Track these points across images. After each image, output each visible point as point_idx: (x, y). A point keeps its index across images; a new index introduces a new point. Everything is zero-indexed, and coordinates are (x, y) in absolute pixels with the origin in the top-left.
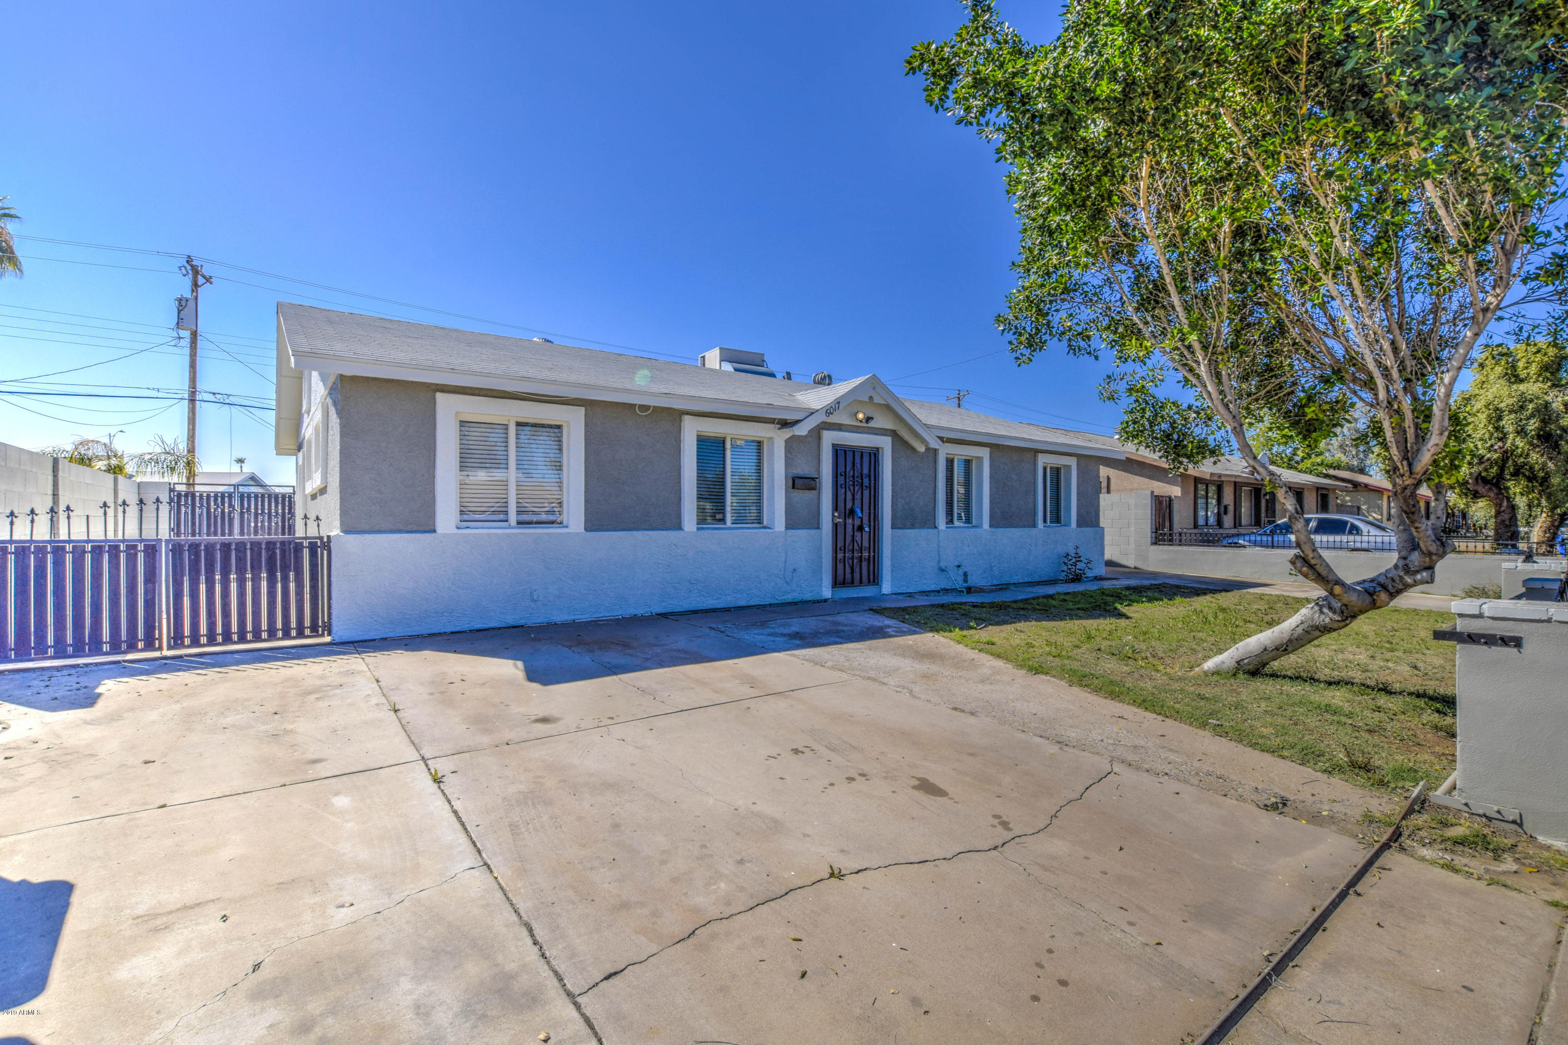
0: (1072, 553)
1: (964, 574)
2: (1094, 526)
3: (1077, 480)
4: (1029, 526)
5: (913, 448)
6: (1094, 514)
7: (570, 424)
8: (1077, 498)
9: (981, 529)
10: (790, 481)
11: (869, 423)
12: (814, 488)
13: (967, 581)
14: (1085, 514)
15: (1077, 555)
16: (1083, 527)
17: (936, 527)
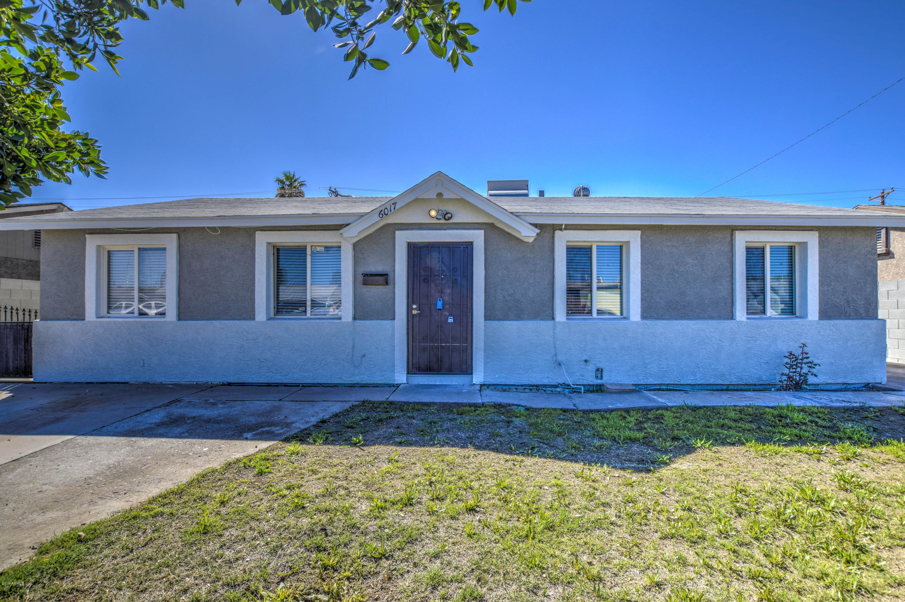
0: (797, 352)
1: (598, 370)
2: (862, 318)
3: (820, 261)
4: (720, 318)
5: (518, 239)
6: (862, 302)
7: (167, 246)
8: (822, 283)
9: (627, 321)
10: (360, 278)
11: (450, 218)
12: (387, 284)
13: (601, 378)
14: (842, 303)
15: (805, 356)
16: (836, 319)
17: (553, 319)
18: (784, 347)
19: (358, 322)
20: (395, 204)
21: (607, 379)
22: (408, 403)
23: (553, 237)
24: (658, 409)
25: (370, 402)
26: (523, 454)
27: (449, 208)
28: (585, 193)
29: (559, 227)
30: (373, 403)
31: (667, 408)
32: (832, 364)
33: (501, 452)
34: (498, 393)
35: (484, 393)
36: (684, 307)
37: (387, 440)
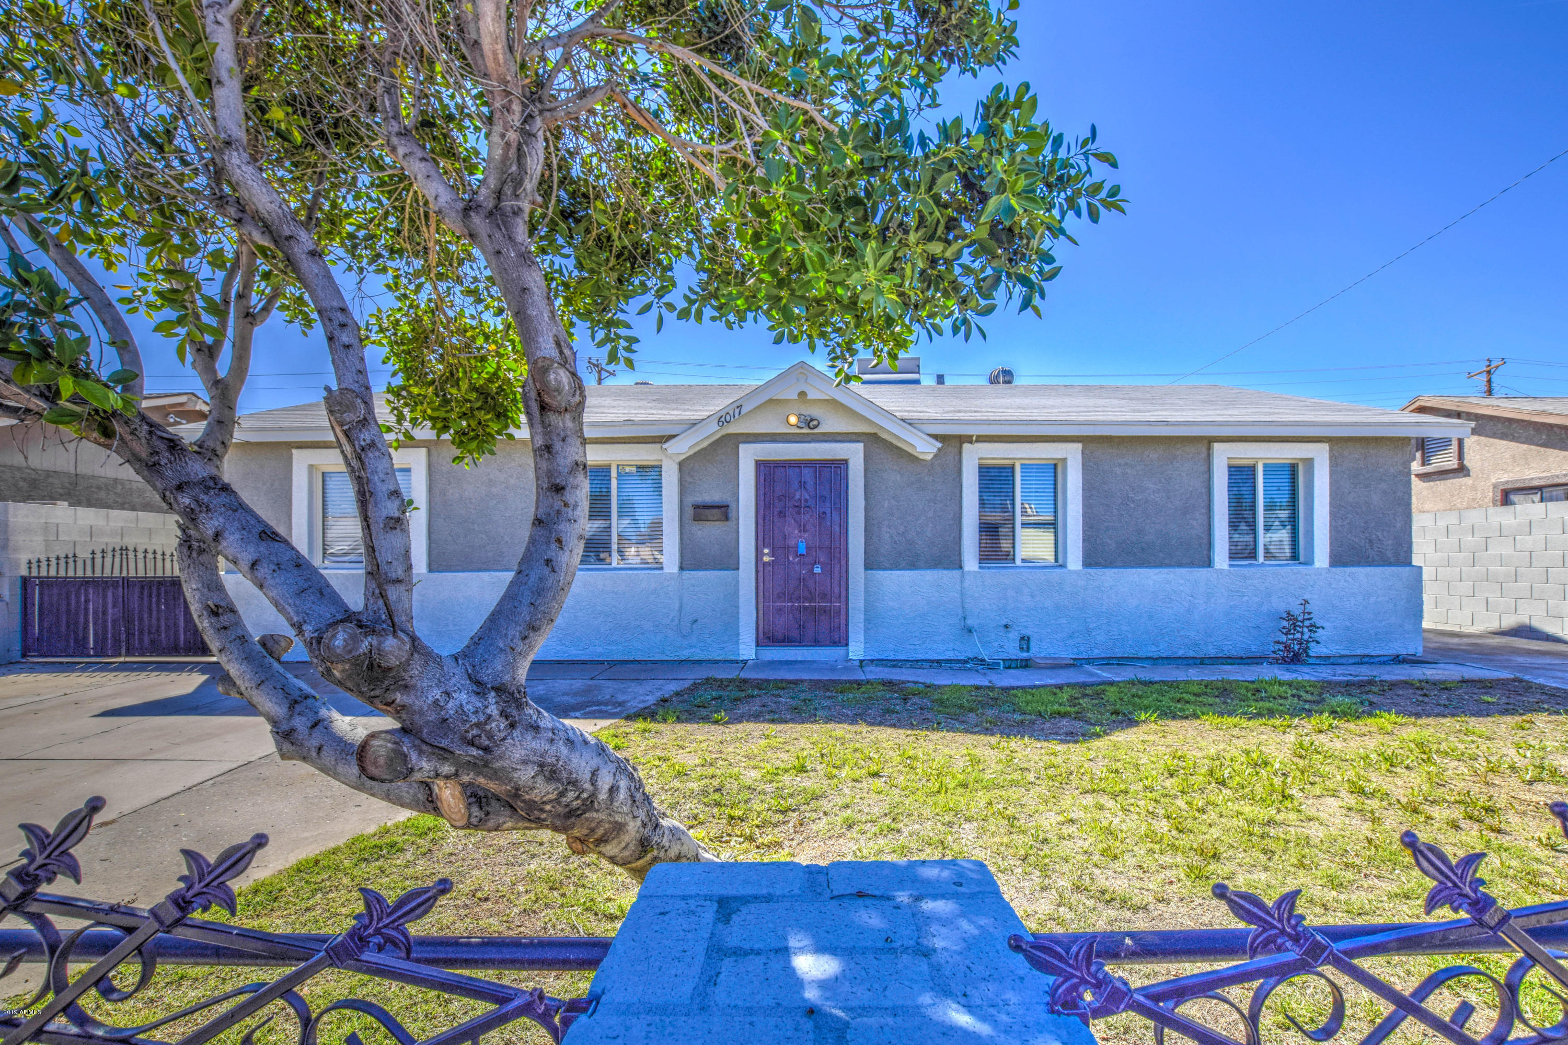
0: (1297, 611)
1: (1022, 638)
2: (1390, 564)
3: (1331, 484)
4: (1192, 565)
5: (910, 455)
6: (1390, 542)
7: (413, 467)
8: (1333, 515)
9: (1064, 570)
10: (690, 511)
11: (815, 427)
12: (727, 518)
13: (1028, 650)
14: (1362, 543)
15: (1307, 616)
16: (1353, 565)
17: (961, 567)
18: (1279, 605)
19: (687, 574)
20: (740, 407)
21: (1037, 651)
22: (768, 681)
23: (960, 453)
24: (1100, 684)
25: (716, 680)
26: (927, 729)
27: (815, 412)
28: (1007, 378)
29: (969, 439)
30: (721, 681)
31: (1112, 683)
32: (1348, 628)
33: (900, 727)
34: (886, 670)
35: (867, 669)
36: (1143, 549)
37: (756, 717)
